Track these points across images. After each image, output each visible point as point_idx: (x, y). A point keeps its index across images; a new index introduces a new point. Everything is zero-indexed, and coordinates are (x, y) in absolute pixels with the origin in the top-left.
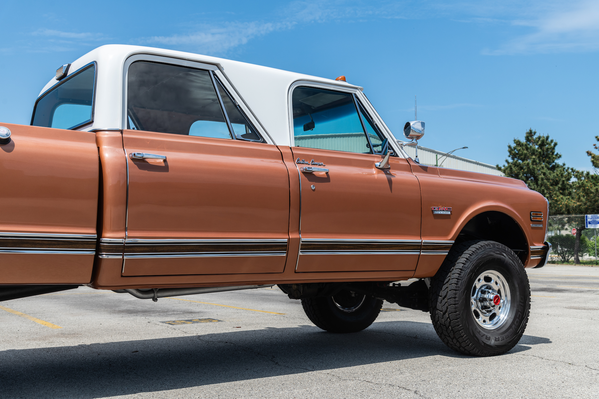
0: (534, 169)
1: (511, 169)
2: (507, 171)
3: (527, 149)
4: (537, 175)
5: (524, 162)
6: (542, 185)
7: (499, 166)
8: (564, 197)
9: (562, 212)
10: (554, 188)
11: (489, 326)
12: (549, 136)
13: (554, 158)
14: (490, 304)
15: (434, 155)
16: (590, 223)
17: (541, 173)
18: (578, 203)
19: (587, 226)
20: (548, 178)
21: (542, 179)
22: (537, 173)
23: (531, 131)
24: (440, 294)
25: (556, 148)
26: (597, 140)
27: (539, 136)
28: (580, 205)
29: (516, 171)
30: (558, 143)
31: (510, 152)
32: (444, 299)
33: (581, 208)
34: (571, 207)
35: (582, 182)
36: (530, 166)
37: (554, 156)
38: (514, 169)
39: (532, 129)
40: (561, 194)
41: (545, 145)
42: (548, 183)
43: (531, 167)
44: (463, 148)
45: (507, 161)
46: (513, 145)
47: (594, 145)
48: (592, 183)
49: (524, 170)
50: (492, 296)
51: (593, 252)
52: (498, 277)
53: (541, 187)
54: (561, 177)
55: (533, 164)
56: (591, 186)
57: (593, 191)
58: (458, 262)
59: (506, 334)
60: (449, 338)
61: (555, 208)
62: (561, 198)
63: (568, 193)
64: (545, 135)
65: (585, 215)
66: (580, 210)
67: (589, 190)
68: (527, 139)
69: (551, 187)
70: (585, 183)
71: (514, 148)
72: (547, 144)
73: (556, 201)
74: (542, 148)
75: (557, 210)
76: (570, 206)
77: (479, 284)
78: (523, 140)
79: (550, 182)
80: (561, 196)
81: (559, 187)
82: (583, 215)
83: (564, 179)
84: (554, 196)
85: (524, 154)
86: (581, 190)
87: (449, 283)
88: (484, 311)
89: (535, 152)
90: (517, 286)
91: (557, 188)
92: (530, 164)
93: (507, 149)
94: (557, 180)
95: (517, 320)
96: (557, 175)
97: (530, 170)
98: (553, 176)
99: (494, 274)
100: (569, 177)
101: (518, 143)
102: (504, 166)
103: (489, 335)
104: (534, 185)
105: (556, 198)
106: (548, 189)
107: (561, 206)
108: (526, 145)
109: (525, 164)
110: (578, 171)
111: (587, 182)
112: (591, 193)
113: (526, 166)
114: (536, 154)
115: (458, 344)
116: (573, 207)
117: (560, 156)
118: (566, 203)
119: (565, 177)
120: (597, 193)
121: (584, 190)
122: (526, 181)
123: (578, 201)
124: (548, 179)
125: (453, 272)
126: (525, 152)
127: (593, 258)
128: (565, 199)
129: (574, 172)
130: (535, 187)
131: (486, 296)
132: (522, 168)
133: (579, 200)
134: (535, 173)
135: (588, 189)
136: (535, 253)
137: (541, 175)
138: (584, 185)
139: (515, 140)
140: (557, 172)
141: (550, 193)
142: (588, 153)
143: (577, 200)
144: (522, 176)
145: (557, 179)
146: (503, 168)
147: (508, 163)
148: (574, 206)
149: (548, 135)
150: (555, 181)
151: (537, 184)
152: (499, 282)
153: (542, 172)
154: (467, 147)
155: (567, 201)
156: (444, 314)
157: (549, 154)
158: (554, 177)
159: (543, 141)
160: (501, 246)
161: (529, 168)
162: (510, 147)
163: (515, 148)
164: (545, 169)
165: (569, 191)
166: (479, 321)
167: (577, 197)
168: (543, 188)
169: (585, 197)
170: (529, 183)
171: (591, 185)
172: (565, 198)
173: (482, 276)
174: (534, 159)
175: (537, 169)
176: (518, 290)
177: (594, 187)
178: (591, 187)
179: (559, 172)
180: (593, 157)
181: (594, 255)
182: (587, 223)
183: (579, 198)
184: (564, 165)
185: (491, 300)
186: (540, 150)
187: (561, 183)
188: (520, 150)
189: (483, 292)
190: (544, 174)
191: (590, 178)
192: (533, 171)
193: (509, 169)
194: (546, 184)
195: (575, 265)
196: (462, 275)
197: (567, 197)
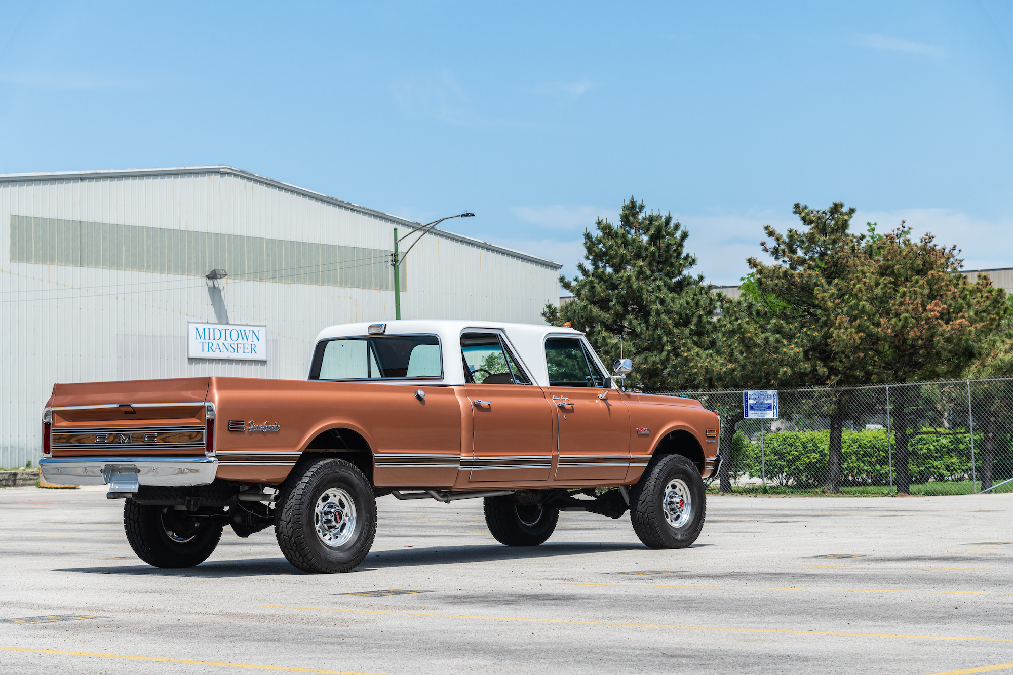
0: (640, 289)
1: (593, 287)
2: (583, 292)
3: (626, 243)
4: (647, 302)
5: (620, 275)
6: (656, 326)
8: (701, 352)
9: (696, 383)
10: (682, 332)
11: (676, 524)
12: (671, 216)
13: (681, 264)
14: (677, 506)
15: (391, 226)
16: (752, 408)
17: (656, 300)
18: (730, 366)
19: (747, 414)
20: (669, 310)
21: (658, 313)
22: (647, 299)
23: (633, 202)
24: (640, 499)
25: (686, 243)
26: (767, 234)
27: (650, 216)
28: (734, 370)
29: (602, 293)
30: (689, 233)
31: (590, 250)
32: (643, 503)
33: (737, 375)
34: (716, 373)
35: (740, 324)
36: (633, 283)
37: (681, 262)
38: (598, 288)
39: (635, 199)
40: (696, 343)
41: (663, 237)
42: (670, 322)
43: (635, 286)
44: (462, 216)
45: (581, 267)
46: (596, 233)
47: (763, 244)
48: (758, 325)
49: (620, 290)
50: (678, 500)
51: (758, 468)
52: (681, 484)
53: (654, 330)
54: (695, 308)
55: (637, 279)
56: (756, 332)
57: (759, 342)
58: (653, 472)
59: (688, 531)
60: (646, 535)
61: (684, 374)
62: (696, 354)
63: (710, 342)
64: (664, 215)
65: (744, 391)
66: (733, 379)
67: (752, 339)
68: (626, 221)
69: (675, 330)
70: (745, 325)
71: (596, 238)
72: (668, 234)
73: (687, 360)
74: (657, 242)
75: (687, 380)
76: (713, 371)
77: (668, 490)
78: (616, 223)
79: (674, 319)
80: (697, 349)
81: (692, 330)
82: (739, 392)
83: (701, 313)
84: (682, 349)
85: (619, 255)
86: (736, 338)
87: (648, 489)
88: (671, 513)
89: (643, 250)
90: (696, 491)
91: (687, 331)
92: (634, 279)
93: (583, 240)
94: (687, 315)
95: (696, 520)
96: (688, 303)
97: (633, 291)
98: (679, 306)
99: (677, 482)
100: (712, 307)
101: (607, 230)
102: (576, 280)
103: (676, 532)
104: (640, 324)
105: (686, 354)
106: (669, 333)
107: (696, 370)
108: (624, 236)
109: (622, 278)
110: (732, 299)
111: (747, 323)
112: (756, 345)
113: (624, 282)
114: (644, 255)
115: (653, 540)
116: (719, 374)
117: (693, 262)
118: (706, 364)
119: (704, 309)
120: (767, 346)
121: (742, 340)
122: (625, 315)
123: (730, 361)
124: (668, 312)
125: (650, 481)
126: (622, 251)
127: (757, 481)
128: (704, 356)
129: (722, 302)
130: (642, 329)
131: (674, 500)
132: (614, 287)
133: (731, 358)
134: (642, 299)
135: (750, 339)
136: (709, 464)
137: (655, 302)
138: (742, 330)
139: (599, 223)
140: (687, 297)
141: (672, 343)
142: (749, 261)
143: (727, 358)
144: (616, 304)
145: (688, 312)
146: (574, 283)
147: (585, 272)
148: (722, 372)
149: (669, 214)
150: (684, 316)
151: (647, 322)
152: (682, 489)
153: (657, 297)
154: (473, 215)
155: (708, 360)
156: (643, 514)
157: (671, 256)
158: (682, 308)
159: (659, 230)
160: (684, 458)
161: (630, 287)
162: (588, 236)
163: (600, 241)
164: (664, 290)
165: (712, 337)
166: (668, 520)
167: (727, 351)
168: (660, 333)
169: (744, 355)
170: (631, 319)
171: (756, 330)
172: (704, 354)
173: (669, 485)
174: (641, 267)
175: (647, 290)
176: (697, 495)
177: (763, 332)
178: (756, 334)
179: (692, 296)
180: (760, 272)
181: (760, 474)
182: (746, 407)
183: (732, 354)
184: (701, 278)
185: (678, 503)
186: (652, 248)
187: (695, 320)
188: (611, 246)
189: (671, 497)
190: (662, 302)
191: (754, 313)
192: (638, 294)
193: (587, 287)
194: (666, 323)
195: (723, 495)
196: (657, 483)
197: (707, 352)
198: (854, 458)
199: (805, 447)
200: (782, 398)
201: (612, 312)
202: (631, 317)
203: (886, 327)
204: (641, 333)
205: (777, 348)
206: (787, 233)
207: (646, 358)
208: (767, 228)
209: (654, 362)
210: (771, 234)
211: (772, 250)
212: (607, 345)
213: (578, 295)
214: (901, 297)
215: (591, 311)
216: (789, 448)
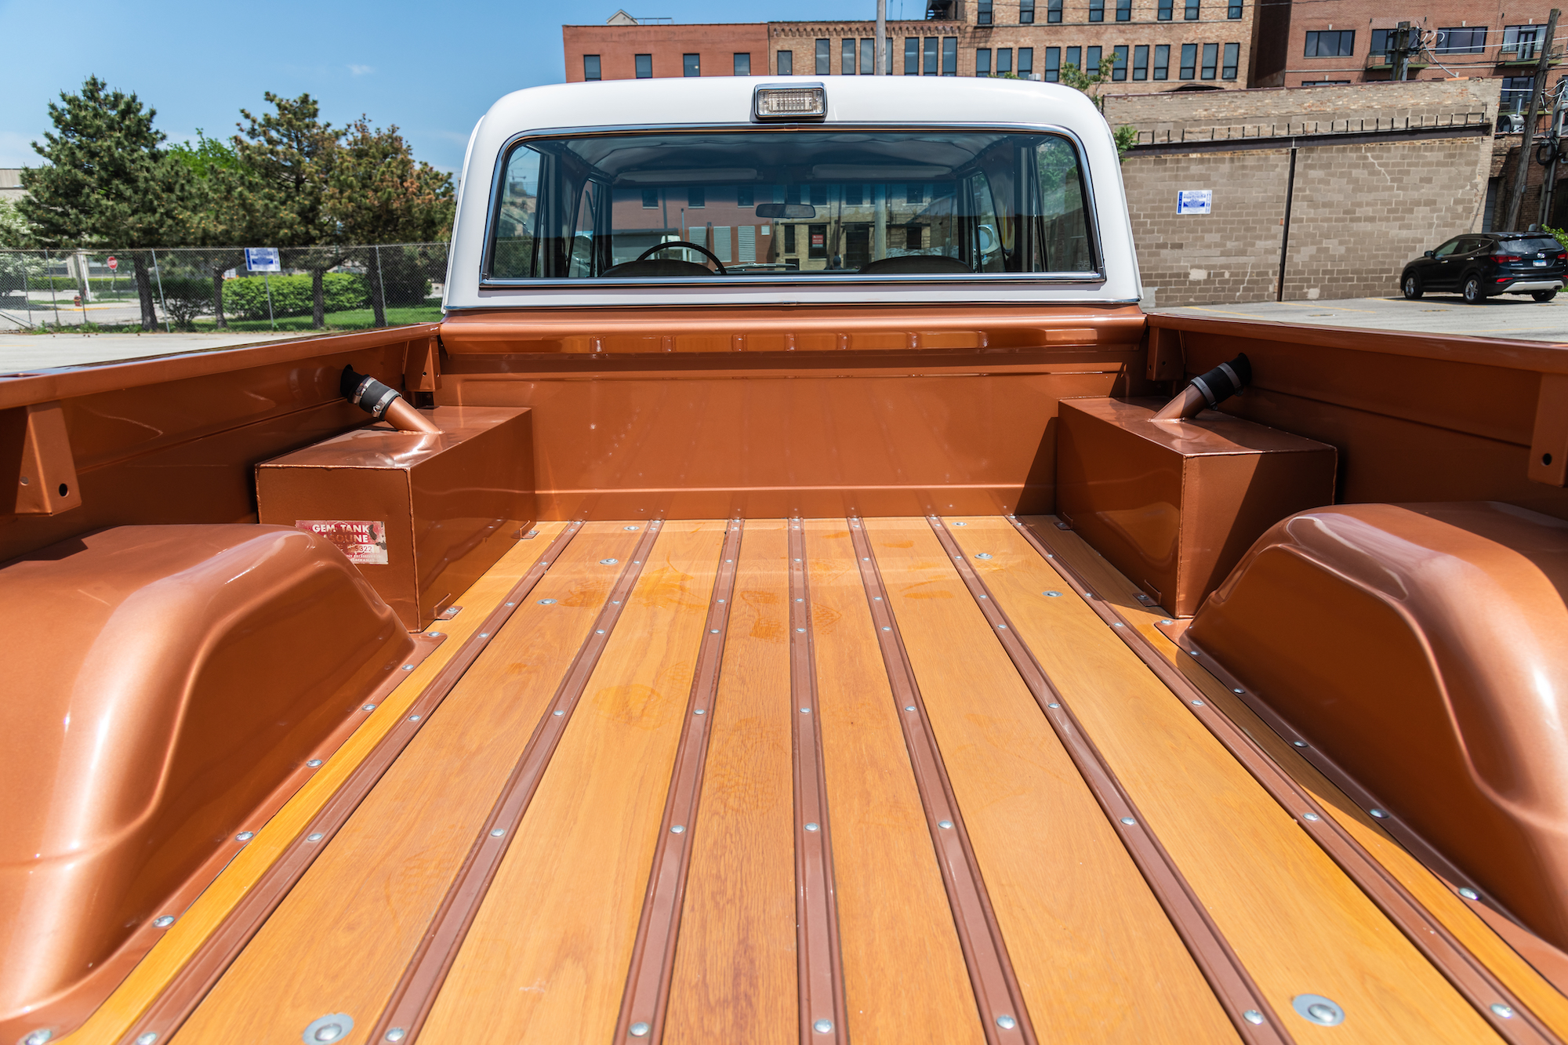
7: (39, 145)
13: (153, 138)
16: (254, 262)
19: (250, 268)
21: (146, 180)
23: (94, 79)
25: (155, 119)
26: (243, 116)
27: (115, 91)
30: (157, 112)
31: (55, 117)
33: (234, 235)
37: (153, 136)
39: (96, 77)
41: (132, 113)
45: (50, 135)
46: (62, 105)
47: (238, 125)
49: (102, 158)
54: (175, 177)
55: (118, 149)
64: (128, 93)
65: (245, 249)
68: (88, 95)
69: (164, 196)
71: (62, 109)
72: (136, 111)
74: (127, 117)
78: (81, 97)
79: (160, 186)
81: (177, 196)
82: (241, 249)
93: (48, 110)
98: (162, 174)
101: (72, 102)
117: (163, 137)
134: (125, 167)
139: (62, 95)
141: (163, 206)
145: (170, 180)
149: (134, 93)
150: (167, 183)
157: (143, 130)
158: (165, 176)
159: (126, 104)
161: (112, 155)
162: (53, 107)
163: (67, 112)
168: (150, 197)
174: (119, 138)
179: (169, 166)
182: (249, 262)
186: (125, 123)
190: (147, 170)
192: (121, 162)
194: (154, 189)
198: (292, 297)
199: (258, 289)
200: (282, 255)
201: (96, 176)
202: (117, 182)
203: (372, 199)
204: (130, 197)
205: (275, 213)
206: (263, 117)
207: (140, 219)
208: (243, 111)
209: (149, 222)
210: (247, 116)
211: (247, 130)
212: (100, 205)
213: (57, 161)
214: (381, 175)
215: (76, 175)
216: (247, 291)
